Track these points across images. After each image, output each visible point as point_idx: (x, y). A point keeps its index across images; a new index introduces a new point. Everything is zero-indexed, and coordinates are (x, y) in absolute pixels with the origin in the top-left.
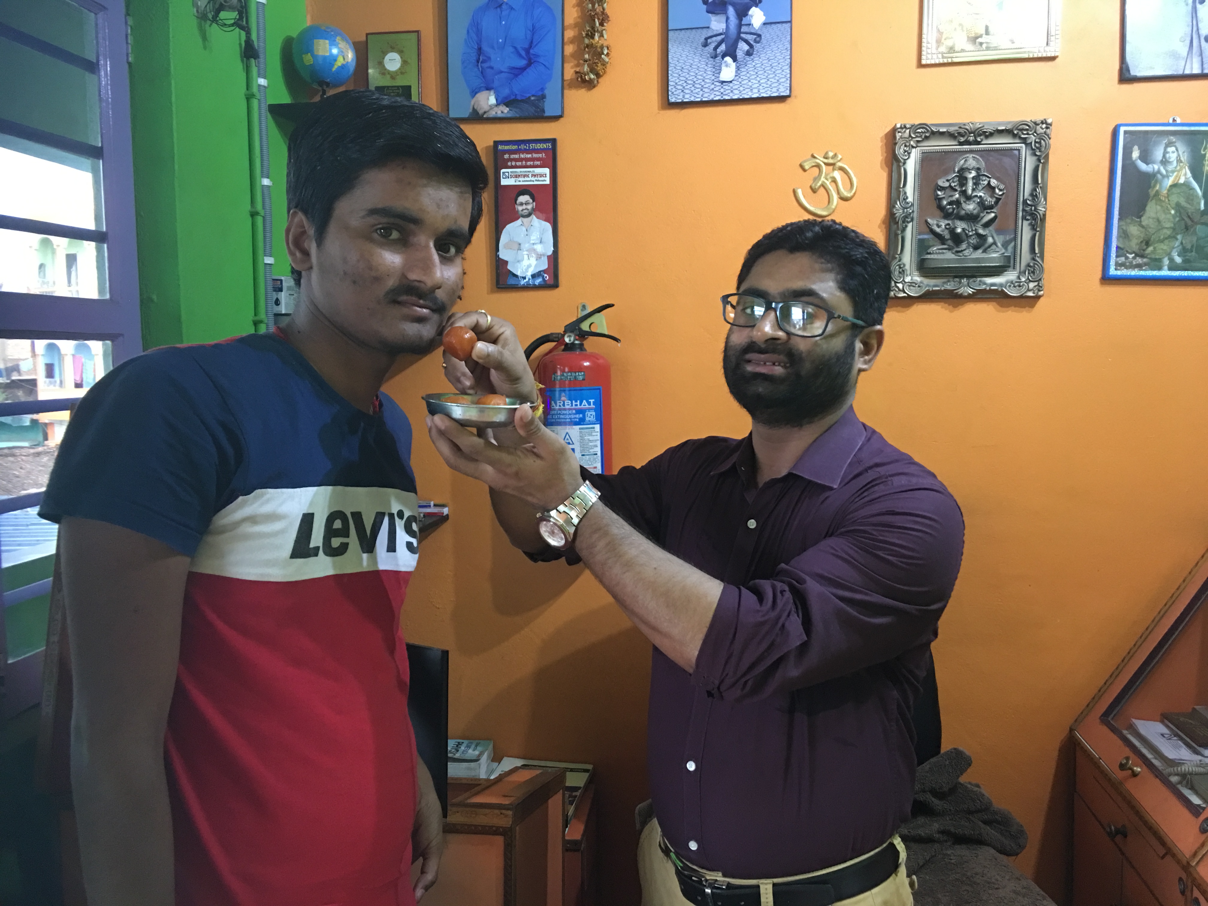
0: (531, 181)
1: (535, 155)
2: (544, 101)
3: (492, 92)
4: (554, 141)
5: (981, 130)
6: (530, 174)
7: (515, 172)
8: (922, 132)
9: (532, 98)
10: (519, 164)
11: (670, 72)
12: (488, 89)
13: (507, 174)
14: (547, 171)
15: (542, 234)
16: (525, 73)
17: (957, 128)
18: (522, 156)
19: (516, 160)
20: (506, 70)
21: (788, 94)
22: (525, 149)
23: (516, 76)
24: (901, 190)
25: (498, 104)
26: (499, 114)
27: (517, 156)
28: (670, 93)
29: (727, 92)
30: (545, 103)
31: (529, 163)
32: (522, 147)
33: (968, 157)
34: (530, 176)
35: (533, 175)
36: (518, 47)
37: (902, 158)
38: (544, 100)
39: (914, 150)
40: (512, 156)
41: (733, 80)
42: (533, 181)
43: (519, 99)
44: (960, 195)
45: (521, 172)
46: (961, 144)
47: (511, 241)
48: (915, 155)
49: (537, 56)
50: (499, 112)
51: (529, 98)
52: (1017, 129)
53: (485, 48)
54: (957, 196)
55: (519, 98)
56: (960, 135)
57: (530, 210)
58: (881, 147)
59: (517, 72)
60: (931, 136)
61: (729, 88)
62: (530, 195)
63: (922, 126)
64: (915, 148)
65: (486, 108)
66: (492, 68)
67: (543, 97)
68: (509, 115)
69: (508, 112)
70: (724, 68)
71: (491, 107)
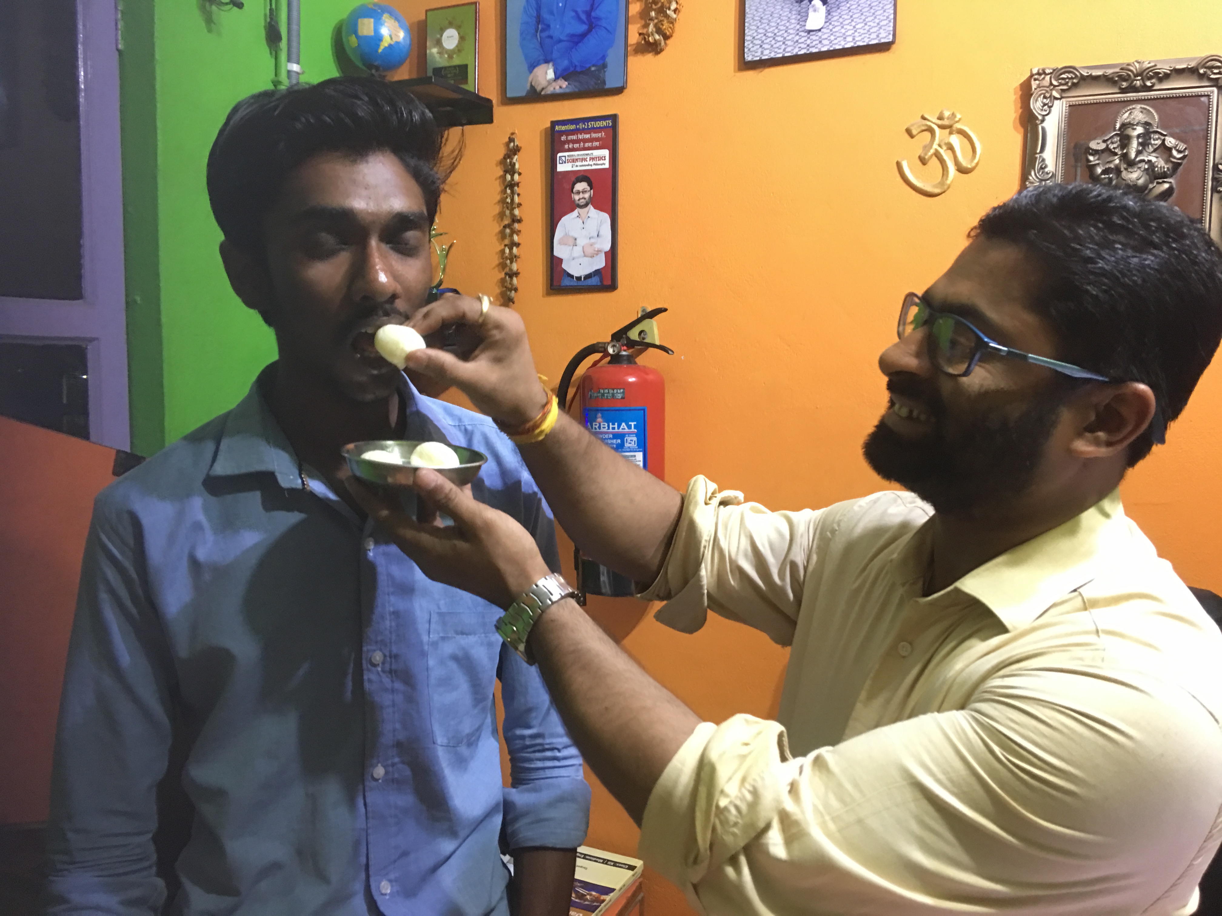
0: (588, 165)
1: (594, 135)
2: (605, 72)
3: (551, 65)
4: (614, 118)
5: (1151, 71)
6: (588, 157)
7: (572, 156)
8: (1068, 78)
9: (593, 69)
10: (576, 146)
11: (746, 24)
12: (547, 61)
13: (563, 158)
14: (606, 153)
15: (600, 226)
16: (586, 40)
17: (1117, 70)
18: (580, 137)
19: (574, 142)
20: (565, 39)
21: (891, 40)
22: (584, 129)
23: (577, 43)
24: (1038, 156)
25: (556, 78)
26: (558, 90)
27: (574, 137)
28: (746, 50)
29: (814, 43)
30: (606, 73)
31: (587, 145)
32: (581, 126)
33: (1134, 108)
34: (588, 160)
35: (592, 159)
36: (579, 10)
37: (1039, 114)
38: (605, 70)
39: (1057, 103)
40: (570, 138)
41: (822, 28)
42: (591, 165)
43: (579, 71)
44: (1120, 160)
45: (578, 155)
46: (1123, 91)
47: (566, 235)
48: (1059, 109)
49: (598, 19)
50: (557, 88)
51: (590, 68)
52: (1204, 66)
53: (545, 15)
54: (1117, 161)
55: (578, 69)
56: (1123, 78)
57: (587, 199)
58: (1015, 101)
59: (577, 39)
60: (1081, 82)
61: (817, 38)
62: (588, 183)
63: (1068, 69)
64: (1060, 99)
65: (543, 83)
66: (551, 37)
67: (604, 66)
68: (568, 91)
69: (567, 87)
70: (811, 14)
71: (550, 82)
